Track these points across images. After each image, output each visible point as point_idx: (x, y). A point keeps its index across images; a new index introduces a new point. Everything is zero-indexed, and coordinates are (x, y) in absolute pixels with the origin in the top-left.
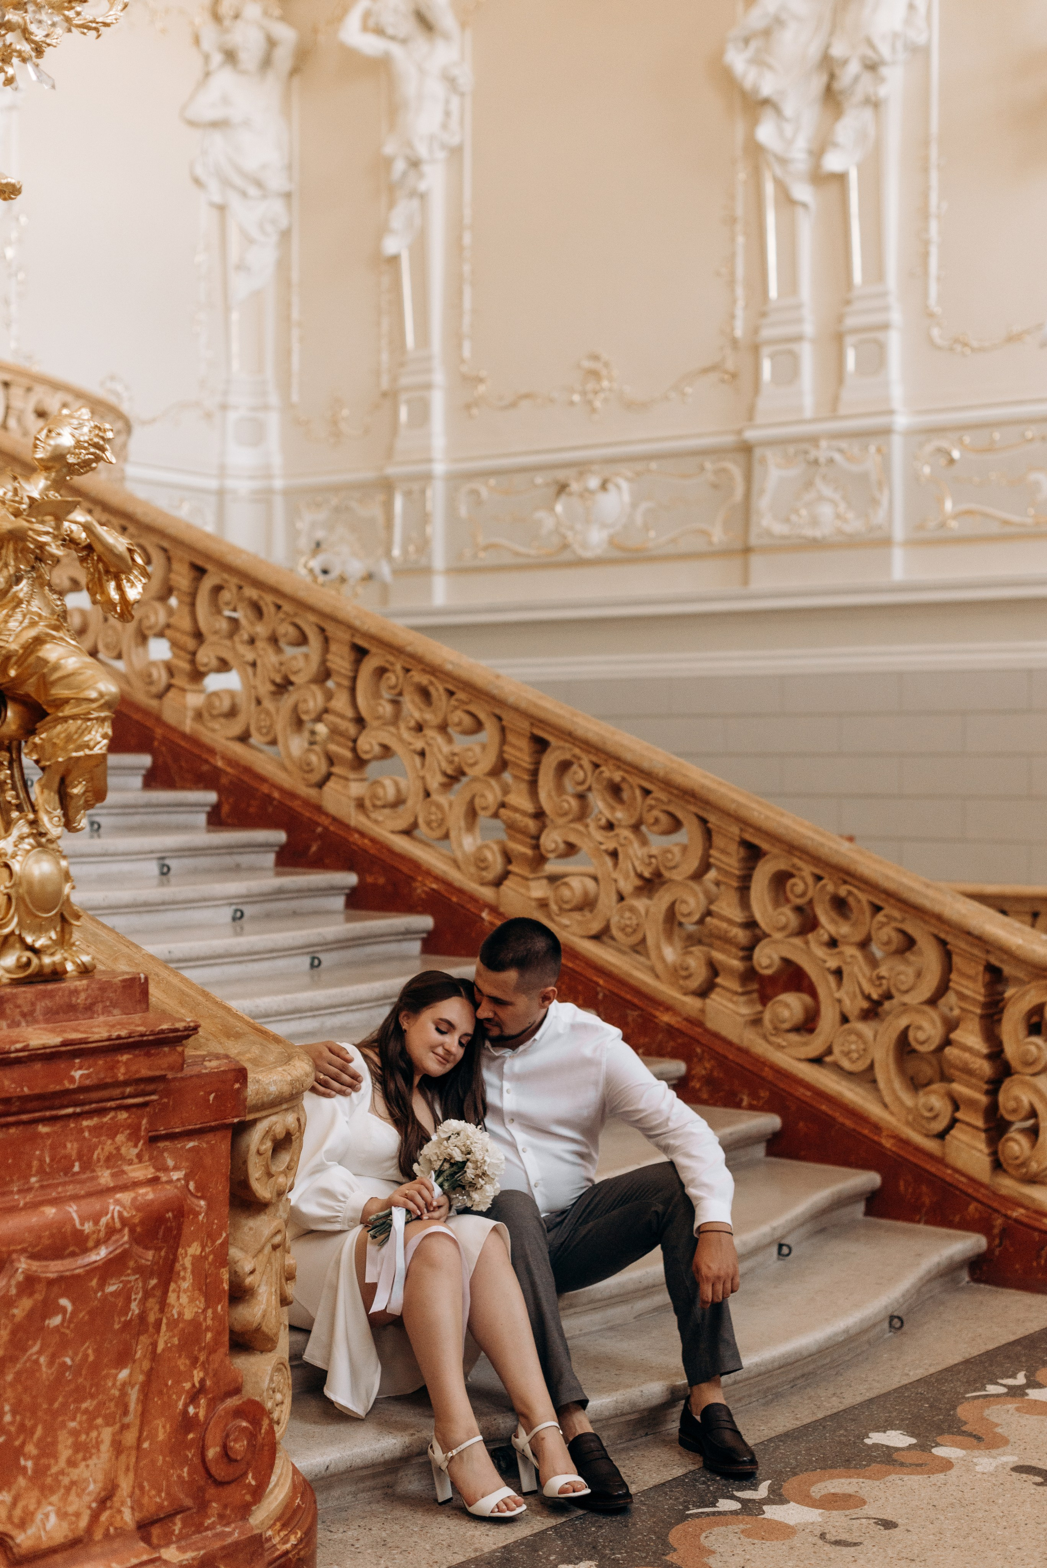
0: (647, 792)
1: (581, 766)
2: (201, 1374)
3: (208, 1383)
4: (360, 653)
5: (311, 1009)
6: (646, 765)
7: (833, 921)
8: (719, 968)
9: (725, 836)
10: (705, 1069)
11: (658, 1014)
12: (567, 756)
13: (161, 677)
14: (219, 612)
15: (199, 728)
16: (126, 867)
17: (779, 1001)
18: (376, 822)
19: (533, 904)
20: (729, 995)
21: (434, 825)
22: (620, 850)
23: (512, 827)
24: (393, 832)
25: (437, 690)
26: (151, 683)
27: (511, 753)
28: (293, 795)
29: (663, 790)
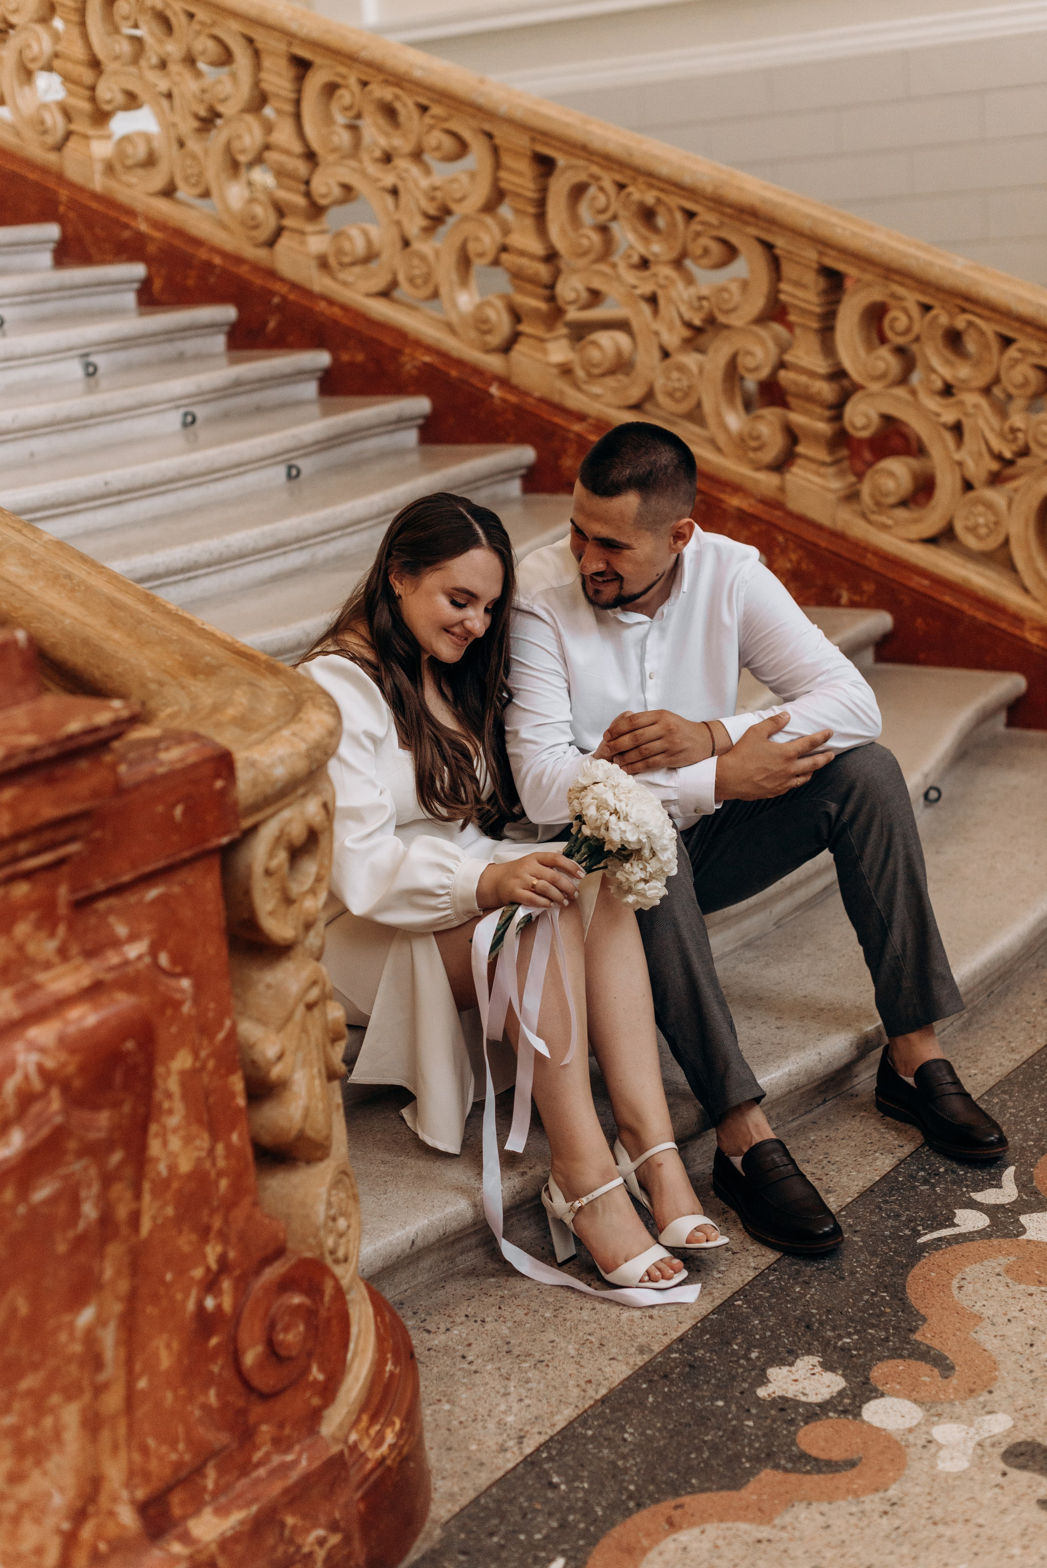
0: (690, 215)
1: (601, 189)
2: (219, 1249)
3: (232, 1254)
4: (302, 66)
5: (298, 540)
6: (687, 179)
7: (948, 362)
8: (797, 431)
9: (798, 263)
10: (791, 561)
11: (722, 496)
12: (582, 177)
13: (56, 122)
14: (116, 30)
15: (113, 185)
16: (42, 371)
17: (883, 470)
18: (345, 284)
19: (555, 371)
20: (814, 467)
21: (419, 281)
22: (660, 293)
23: (518, 276)
24: (369, 295)
25: (405, 105)
26: (45, 132)
27: (508, 180)
28: (239, 260)
29: (711, 209)
